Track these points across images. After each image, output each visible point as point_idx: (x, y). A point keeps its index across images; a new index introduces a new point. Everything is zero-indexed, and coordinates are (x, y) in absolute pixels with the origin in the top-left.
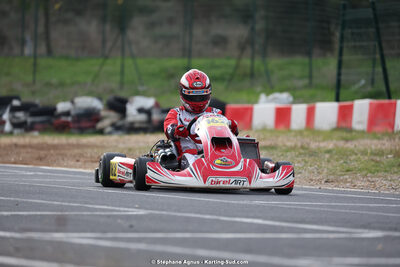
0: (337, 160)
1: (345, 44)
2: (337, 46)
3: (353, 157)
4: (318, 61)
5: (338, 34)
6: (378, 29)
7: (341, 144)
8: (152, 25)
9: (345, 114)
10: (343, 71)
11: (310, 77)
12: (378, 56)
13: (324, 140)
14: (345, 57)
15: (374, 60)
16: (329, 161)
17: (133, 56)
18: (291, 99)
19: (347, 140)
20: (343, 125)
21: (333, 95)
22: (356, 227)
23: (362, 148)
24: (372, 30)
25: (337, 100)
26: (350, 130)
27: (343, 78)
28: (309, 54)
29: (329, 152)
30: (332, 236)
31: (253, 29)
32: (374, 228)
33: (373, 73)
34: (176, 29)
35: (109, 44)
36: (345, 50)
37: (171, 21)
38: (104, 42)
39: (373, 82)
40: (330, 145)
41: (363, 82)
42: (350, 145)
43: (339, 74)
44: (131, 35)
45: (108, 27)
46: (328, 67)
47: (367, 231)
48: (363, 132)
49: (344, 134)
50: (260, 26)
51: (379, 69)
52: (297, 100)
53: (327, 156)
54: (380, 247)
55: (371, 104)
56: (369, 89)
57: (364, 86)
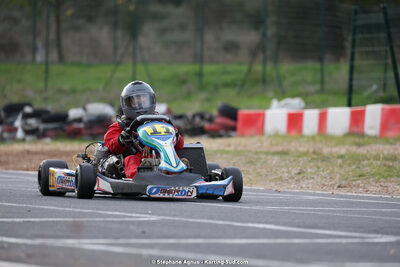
0: (350, 165)
1: (357, 50)
2: (349, 52)
3: (366, 162)
4: (329, 67)
5: (350, 38)
6: (389, 34)
7: (354, 149)
8: (163, 32)
9: (357, 119)
10: (355, 76)
11: (322, 82)
12: (390, 61)
13: (336, 145)
14: (357, 62)
15: (386, 65)
16: (341, 166)
17: (145, 62)
18: (303, 104)
19: (359, 145)
20: (356, 130)
21: (345, 100)
22: (369, 232)
23: (374, 153)
24: (383, 35)
25: (349, 105)
26: (362, 135)
27: (355, 83)
28: (321, 59)
29: (341, 157)
30: (344, 241)
31: (264, 35)
32: (387, 233)
33: (385, 78)
34: (188, 35)
35: (120, 51)
36: (357, 56)
37: (182, 27)
38: (115, 48)
39: (384, 87)
40: (342, 151)
41: (375, 87)
42: (363, 151)
43: (351, 80)
44: (142, 41)
45: (119, 34)
46: (340, 72)
47: (379, 236)
48: (375, 137)
49: (357, 140)
50: (271, 31)
51: (391, 74)
52: (309, 105)
53: (340, 161)
54: (392, 252)
55: (383, 109)
56: (381, 94)
57: (375, 92)
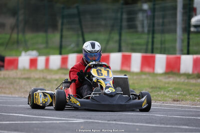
1: (64, 27)
2: (60, 28)
4: (50, 35)
6: (80, 19)
7: (62, 76)
9: (64, 61)
10: (64, 40)
11: (47, 43)
12: (80, 33)
13: (54, 74)
14: (65, 33)
15: (78, 35)
18: (38, 54)
19: (65, 74)
20: (64, 67)
21: (58, 52)
22: (70, 117)
24: (77, 20)
25: (60, 54)
26: (66, 69)
27: (64, 44)
28: (46, 31)
29: (57, 80)
30: (58, 122)
31: (17, 20)
33: (78, 41)
36: (64, 30)
39: (78, 45)
40: (57, 77)
41: (73, 45)
43: (61, 42)
46: (55, 38)
49: (64, 71)
50: (21, 18)
52: (40, 54)
53: (56, 82)
54: (82, 127)
55: (77, 57)
56: (76, 49)
57: (73, 48)
